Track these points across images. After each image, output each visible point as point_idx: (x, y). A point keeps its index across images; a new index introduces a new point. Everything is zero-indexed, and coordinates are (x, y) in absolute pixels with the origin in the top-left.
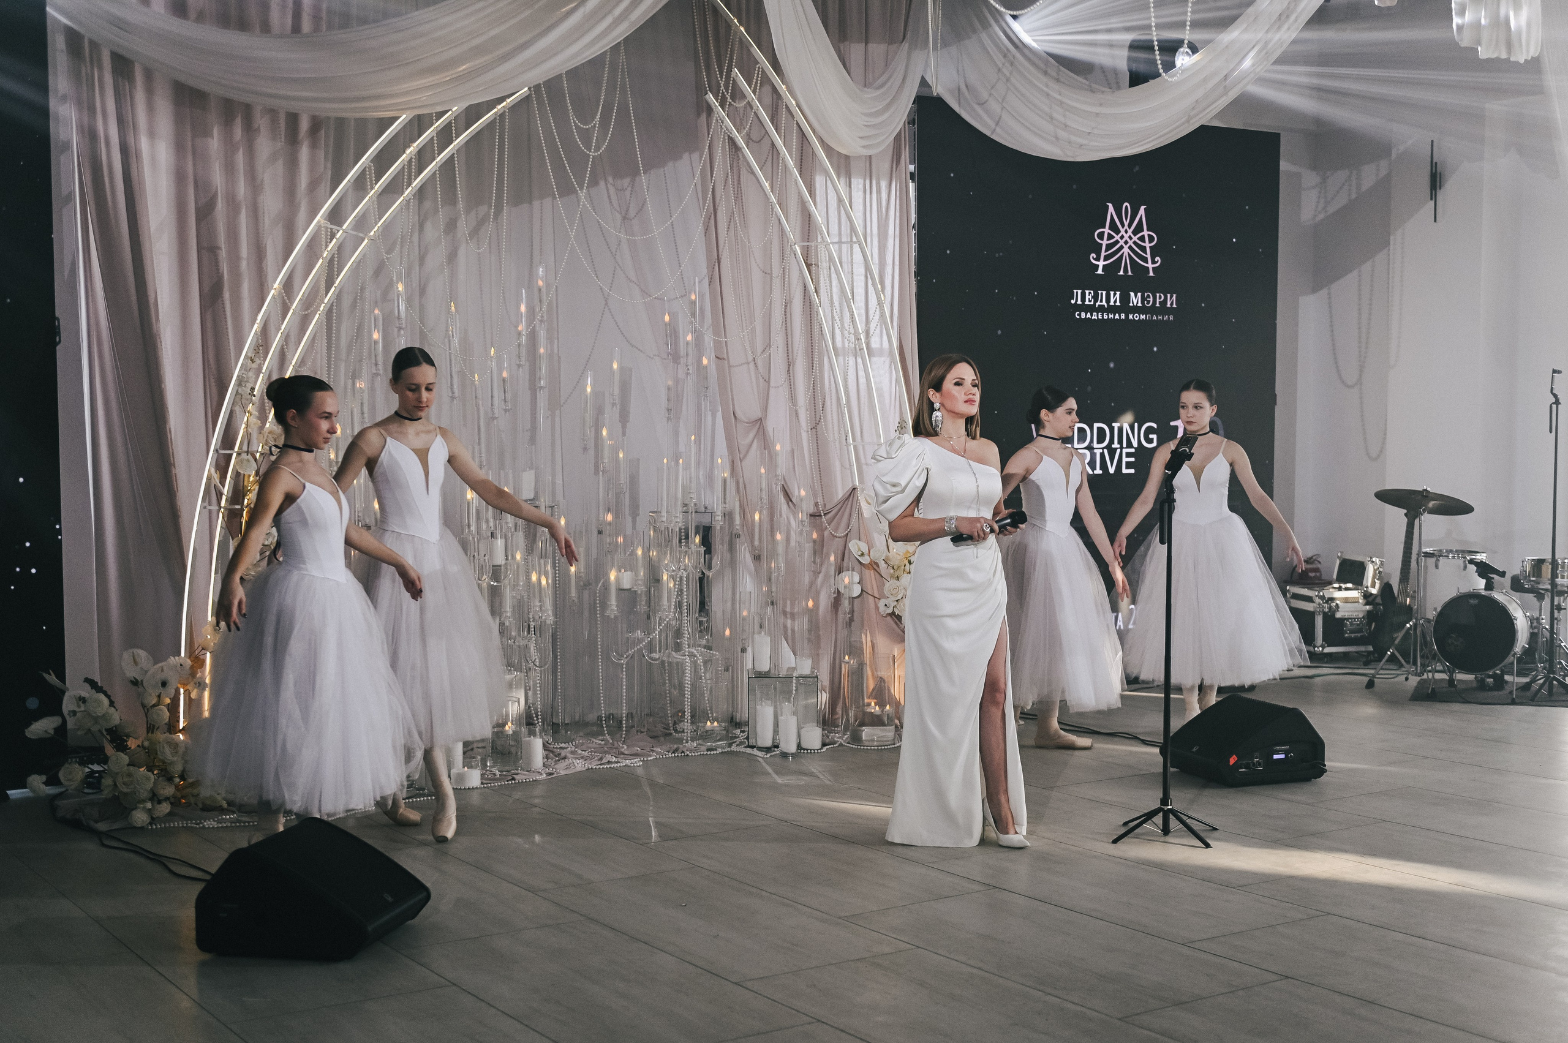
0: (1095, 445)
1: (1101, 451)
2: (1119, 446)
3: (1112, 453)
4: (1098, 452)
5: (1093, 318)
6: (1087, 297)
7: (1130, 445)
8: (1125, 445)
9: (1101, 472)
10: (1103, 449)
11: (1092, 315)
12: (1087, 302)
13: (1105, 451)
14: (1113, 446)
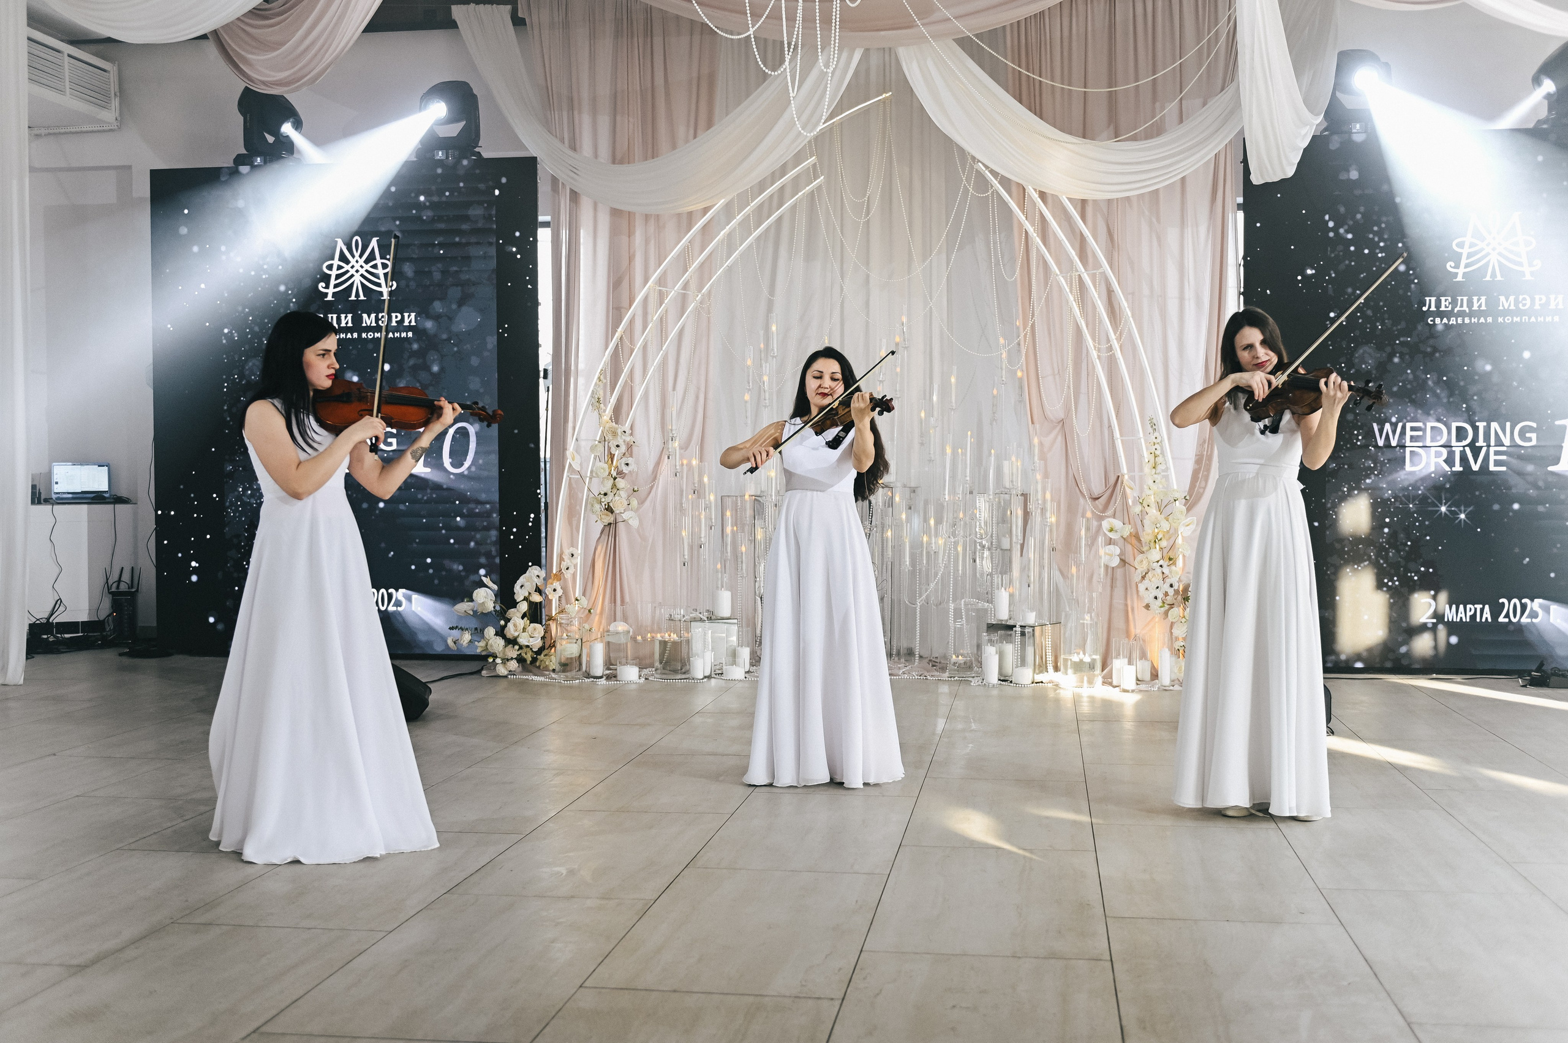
0: (1454, 443)
1: (1462, 449)
2: (1485, 444)
3: (1476, 451)
4: (1458, 451)
5: (1450, 323)
6: (1443, 303)
7: (1499, 443)
8: (1493, 443)
9: (1461, 469)
10: (1464, 447)
11: (1449, 321)
12: (1443, 308)
13: (1467, 449)
14: (1477, 444)
